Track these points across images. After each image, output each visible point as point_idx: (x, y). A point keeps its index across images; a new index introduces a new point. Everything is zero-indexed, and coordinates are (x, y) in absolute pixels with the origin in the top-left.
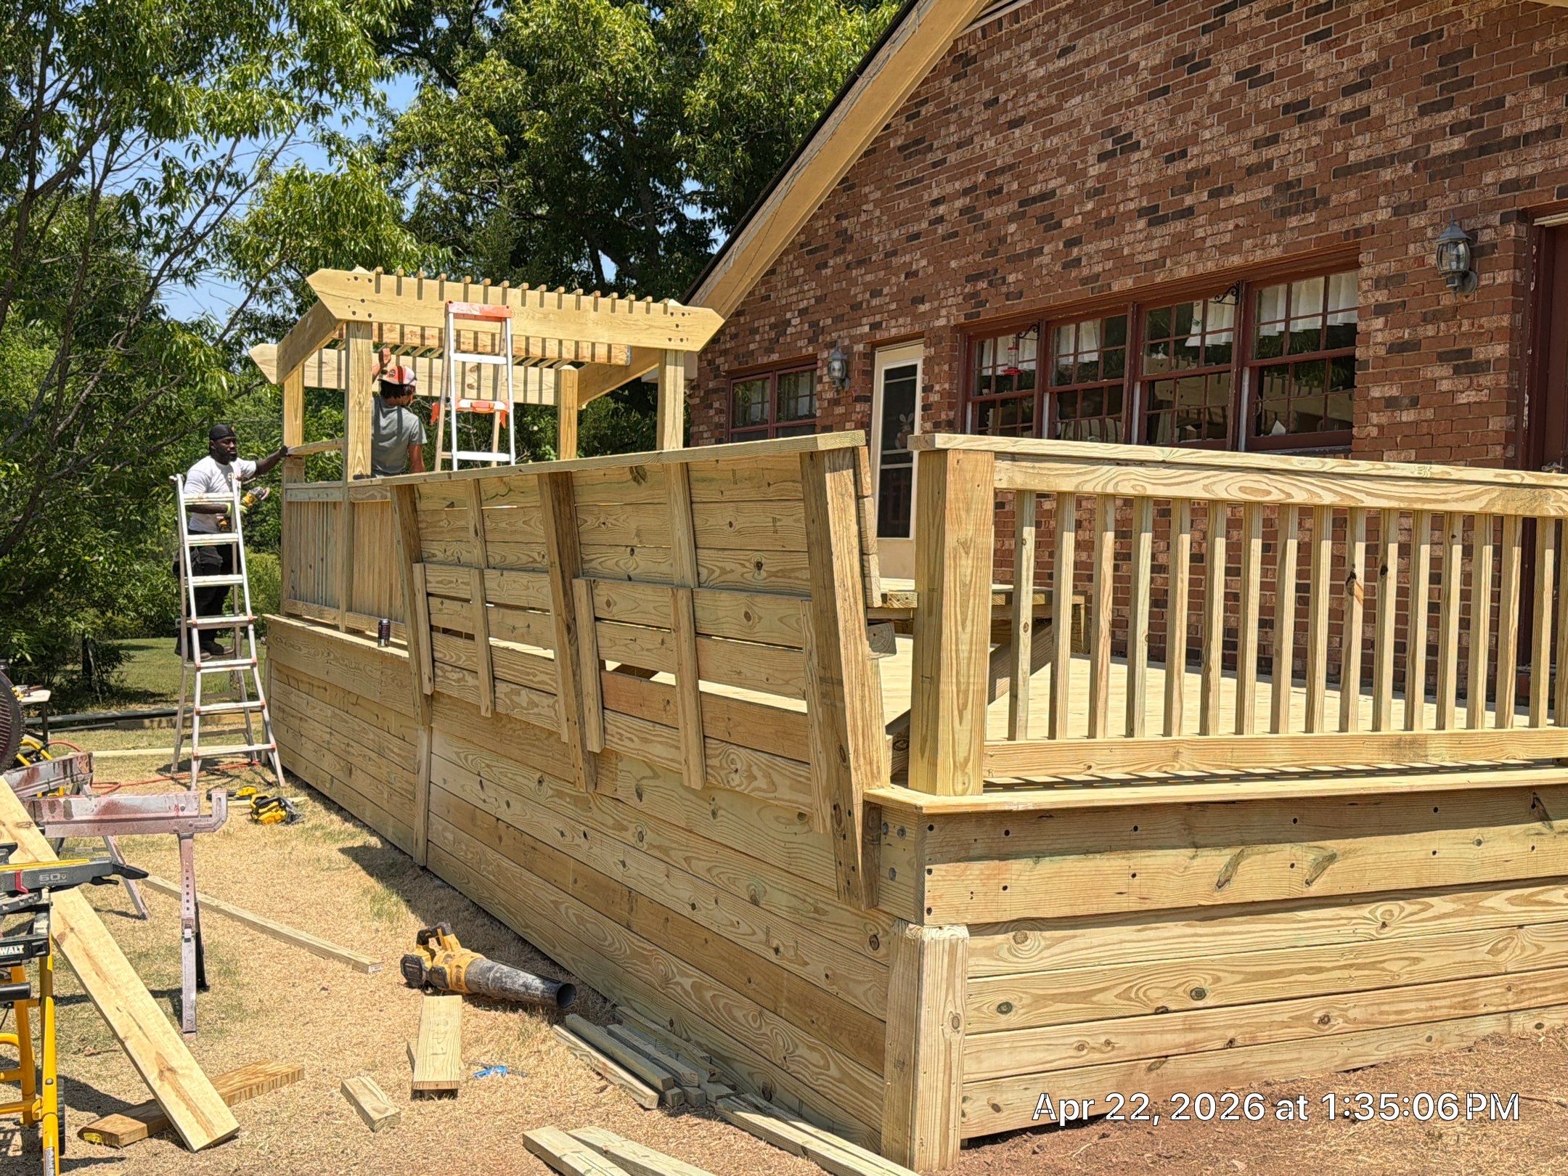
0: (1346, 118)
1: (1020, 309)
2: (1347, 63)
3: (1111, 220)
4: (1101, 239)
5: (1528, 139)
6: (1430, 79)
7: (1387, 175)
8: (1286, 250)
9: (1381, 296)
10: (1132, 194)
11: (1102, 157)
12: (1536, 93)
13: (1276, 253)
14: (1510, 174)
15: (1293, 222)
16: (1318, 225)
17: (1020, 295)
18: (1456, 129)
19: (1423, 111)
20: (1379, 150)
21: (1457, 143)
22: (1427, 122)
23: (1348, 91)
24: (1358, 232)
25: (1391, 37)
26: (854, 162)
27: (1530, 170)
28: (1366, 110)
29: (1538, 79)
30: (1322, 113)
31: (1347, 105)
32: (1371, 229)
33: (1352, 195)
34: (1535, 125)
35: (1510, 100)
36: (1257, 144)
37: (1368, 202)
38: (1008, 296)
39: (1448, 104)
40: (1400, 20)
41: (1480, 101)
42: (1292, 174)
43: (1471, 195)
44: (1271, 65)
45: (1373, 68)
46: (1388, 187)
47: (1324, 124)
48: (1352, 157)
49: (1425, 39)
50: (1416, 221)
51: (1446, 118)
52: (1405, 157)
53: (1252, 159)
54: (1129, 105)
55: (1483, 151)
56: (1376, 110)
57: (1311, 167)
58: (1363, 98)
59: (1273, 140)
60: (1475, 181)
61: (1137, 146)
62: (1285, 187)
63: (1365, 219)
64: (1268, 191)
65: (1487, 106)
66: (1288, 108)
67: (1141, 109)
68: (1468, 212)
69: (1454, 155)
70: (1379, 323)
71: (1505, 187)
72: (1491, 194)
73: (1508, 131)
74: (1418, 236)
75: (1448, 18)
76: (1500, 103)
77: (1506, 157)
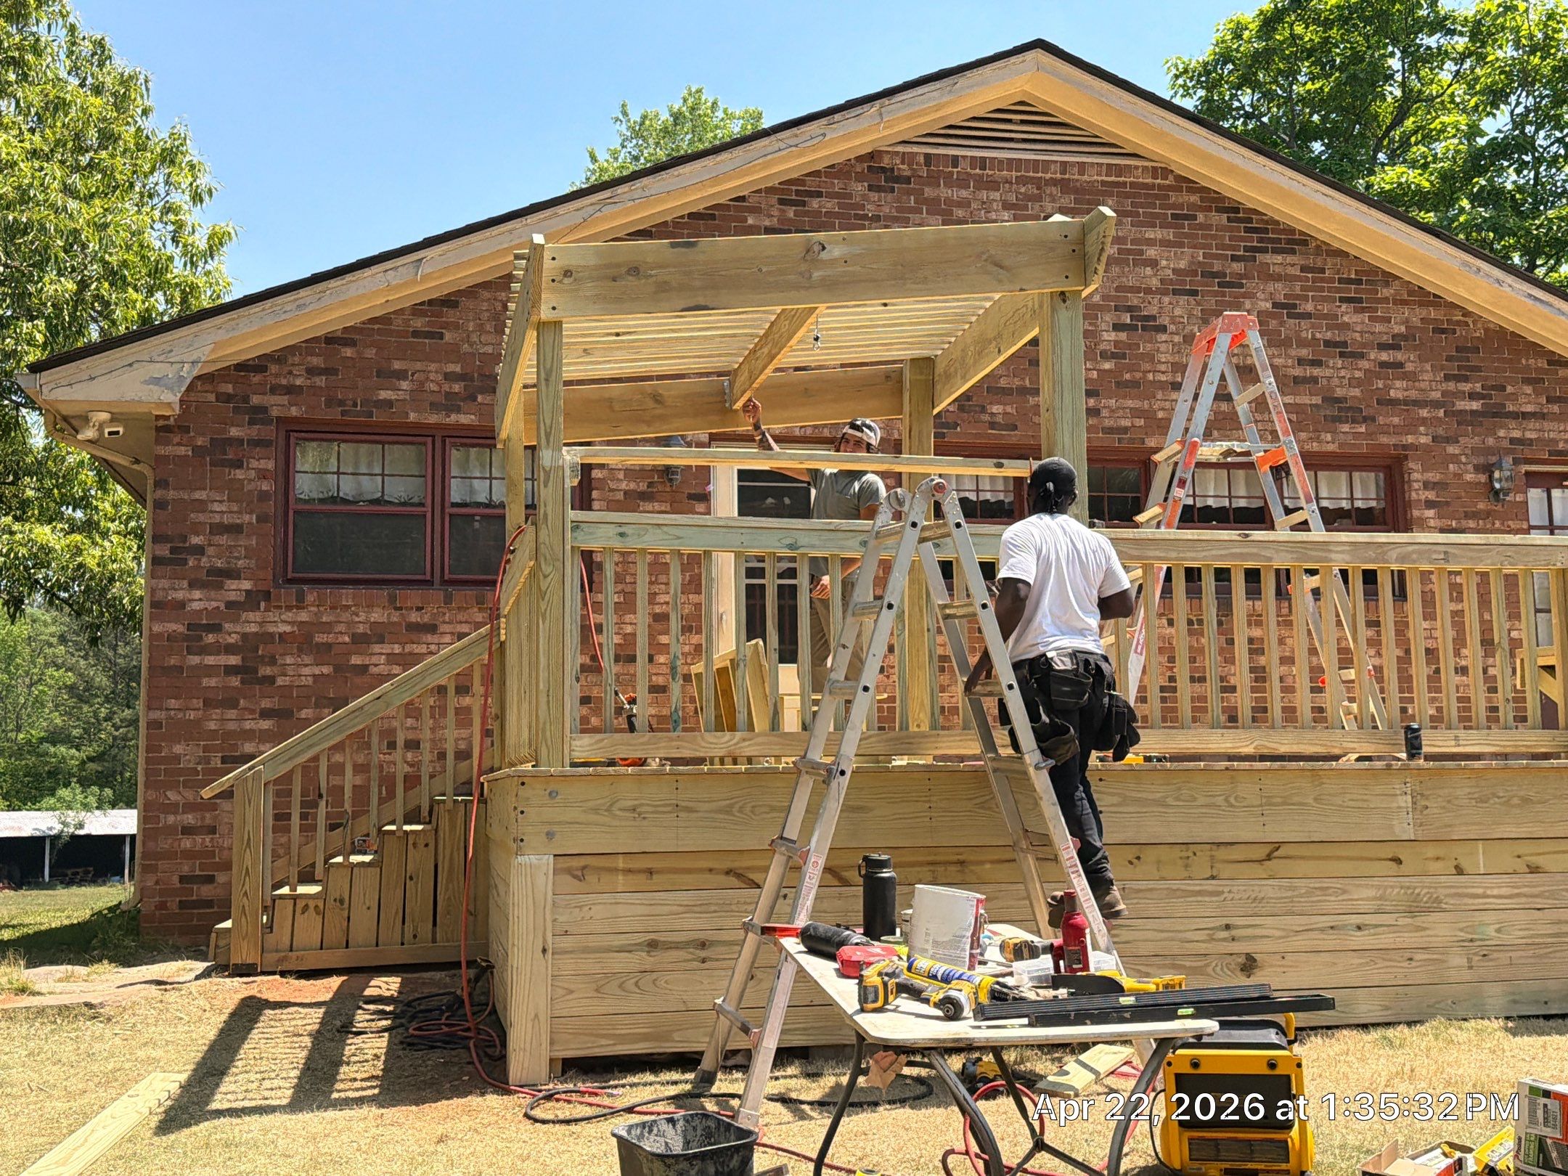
0: (1383, 365)
1: (1014, 440)
2: (1378, 328)
3: (1135, 384)
4: (1124, 397)
5: (1525, 416)
6: (1449, 359)
7: (1424, 413)
8: (1341, 445)
9: (1431, 495)
10: (1163, 368)
11: (1117, 327)
12: (1528, 390)
13: (1331, 448)
14: (1516, 434)
15: (1346, 428)
16: (1369, 435)
17: (1015, 428)
18: (1473, 396)
19: (1447, 378)
20: (1413, 394)
21: (1475, 405)
22: (1451, 386)
23: (1383, 347)
24: (1405, 447)
25: (1415, 321)
26: (669, 218)
27: (1529, 435)
28: (1400, 365)
29: (1527, 381)
30: (1362, 356)
31: (1384, 356)
32: (1415, 447)
33: (1396, 420)
34: (1529, 408)
35: (1509, 389)
36: (1301, 362)
37: (1411, 427)
38: (992, 425)
39: (1466, 379)
40: (1423, 312)
41: (1489, 383)
42: (1339, 392)
43: (1491, 441)
44: (1309, 307)
45: (1404, 337)
46: (1424, 421)
47: (1364, 364)
48: (1392, 393)
49: (1443, 331)
50: (1451, 449)
51: (1466, 387)
52: (1435, 404)
53: (1298, 372)
54: (1148, 291)
55: (1495, 415)
56: (1409, 367)
57: (1356, 392)
58: (1400, 356)
59: (1316, 363)
60: (1493, 432)
61: (1163, 329)
62: (1331, 400)
63: (1410, 439)
64: (1317, 400)
65: (1493, 388)
66: (1328, 343)
67: (1166, 299)
68: (1489, 451)
69: (1472, 411)
70: (1430, 513)
71: (1512, 441)
72: (1506, 444)
73: (1511, 407)
74: (1454, 459)
75: (1458, 323)
76: (1503, 388)
77: (1512, 424)
